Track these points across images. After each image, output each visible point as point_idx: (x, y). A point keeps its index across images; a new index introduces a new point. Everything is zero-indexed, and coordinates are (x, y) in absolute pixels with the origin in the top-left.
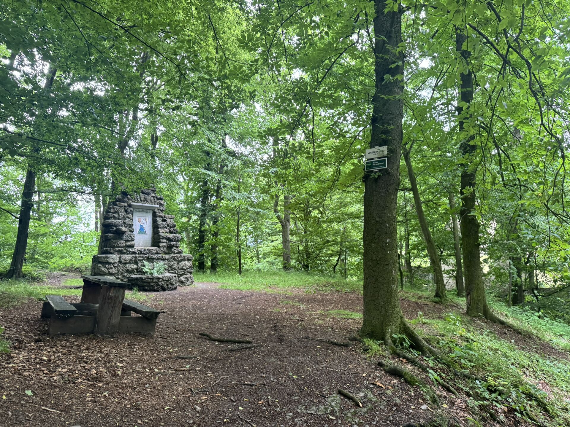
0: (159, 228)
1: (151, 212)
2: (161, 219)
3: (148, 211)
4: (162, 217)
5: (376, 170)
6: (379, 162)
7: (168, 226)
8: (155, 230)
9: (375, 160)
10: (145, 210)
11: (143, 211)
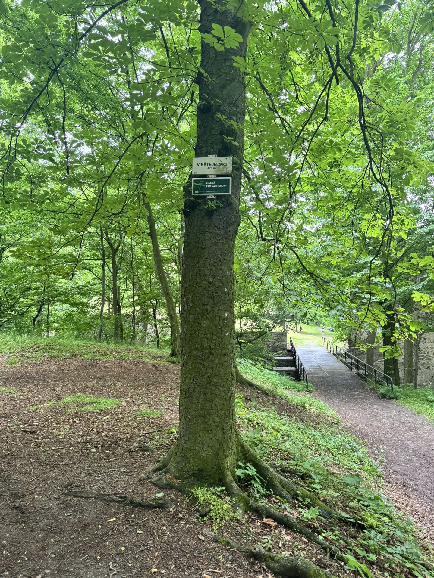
5: (211, 196)
6: (217, 182)
9: (211, 178)
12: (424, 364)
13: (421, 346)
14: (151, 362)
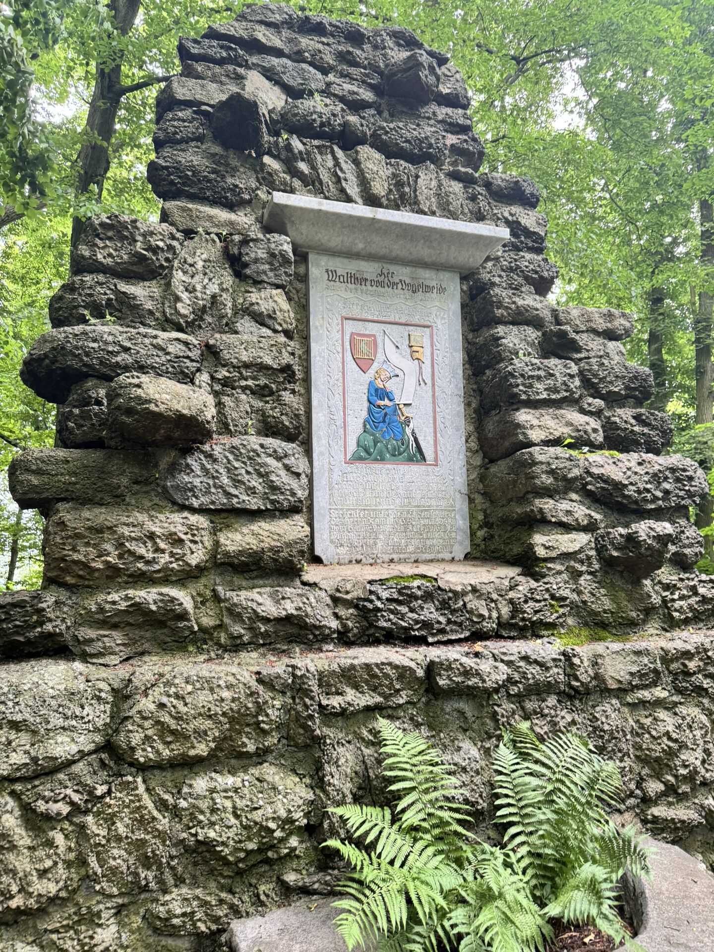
0: (516, 403)
1: (454, 289)
2: (533, 334)
3: (428, 276)
4: (536, 322)
7: (590, 385)
8: (491, 426)
10: (402, 273)
11: (384, 282)
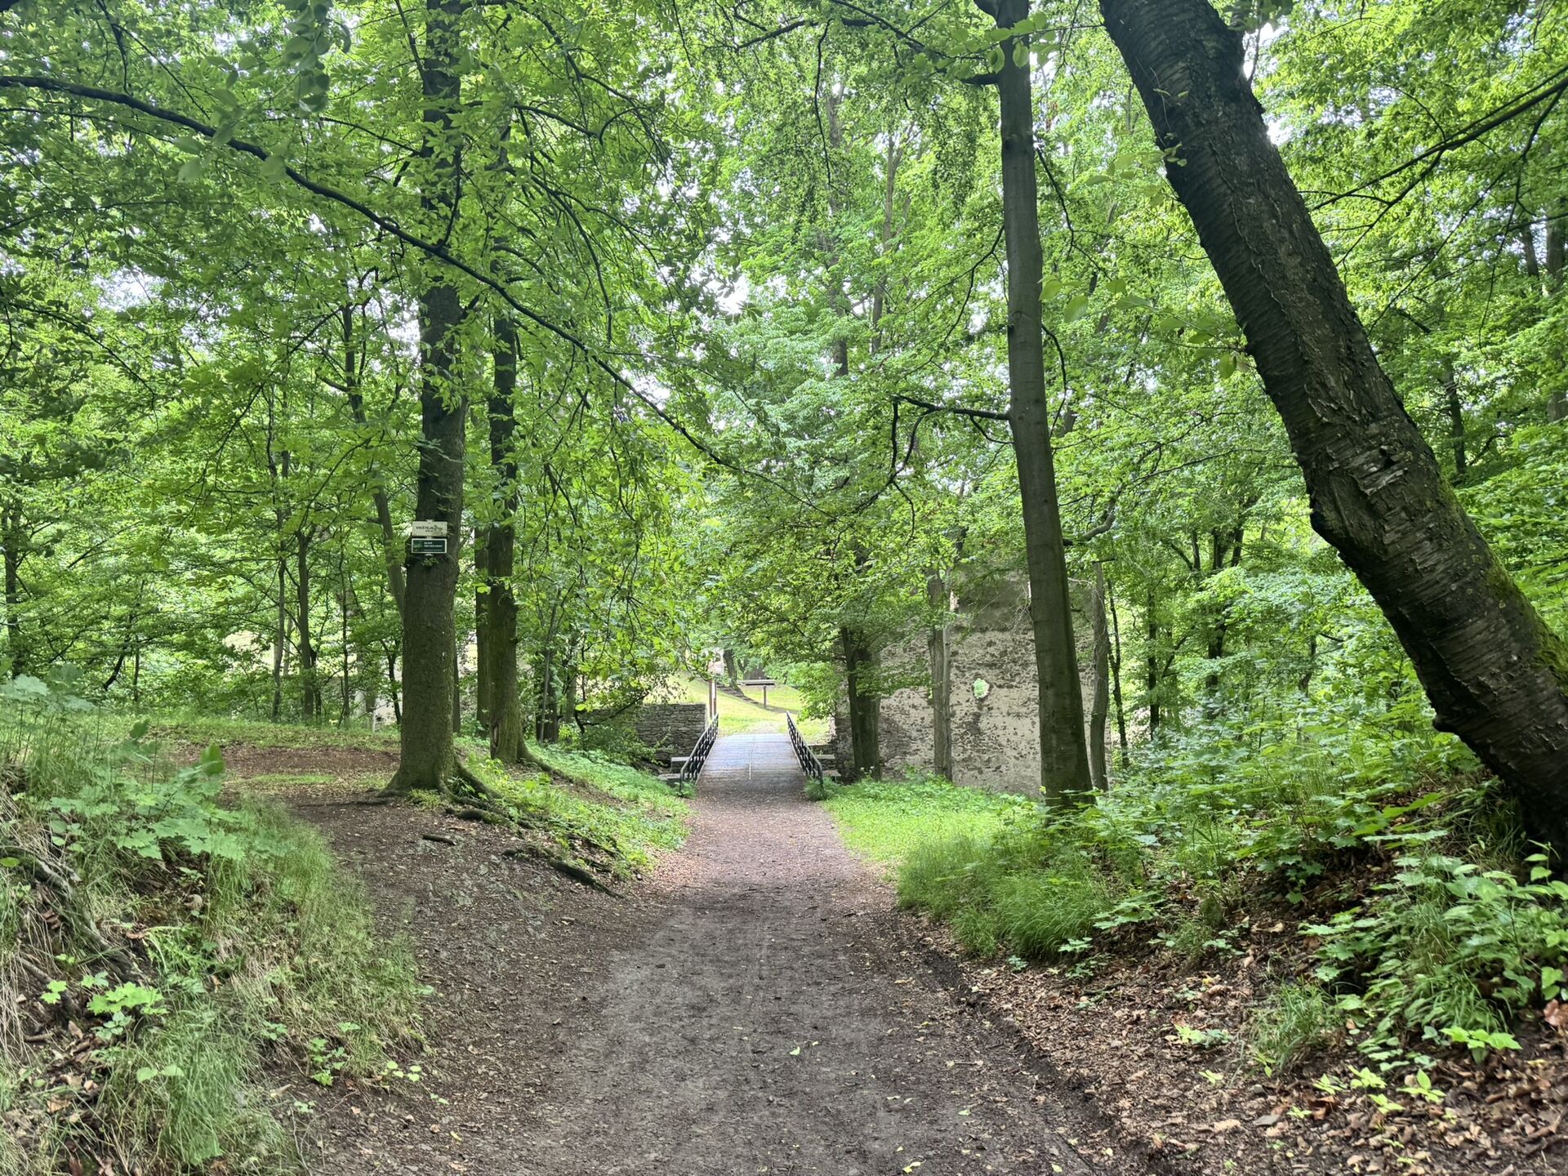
5: (429, 554)
6: (434, 543)
9: (428, 539)
12: (989, 760)
13: (983, 724)
14: (382, 748)
